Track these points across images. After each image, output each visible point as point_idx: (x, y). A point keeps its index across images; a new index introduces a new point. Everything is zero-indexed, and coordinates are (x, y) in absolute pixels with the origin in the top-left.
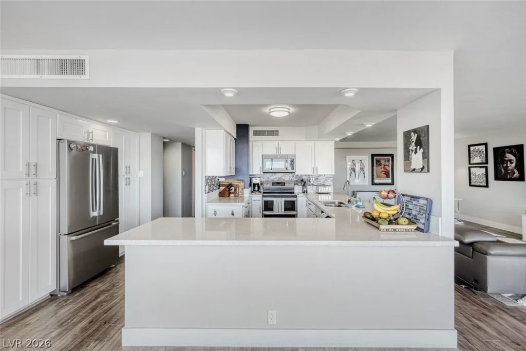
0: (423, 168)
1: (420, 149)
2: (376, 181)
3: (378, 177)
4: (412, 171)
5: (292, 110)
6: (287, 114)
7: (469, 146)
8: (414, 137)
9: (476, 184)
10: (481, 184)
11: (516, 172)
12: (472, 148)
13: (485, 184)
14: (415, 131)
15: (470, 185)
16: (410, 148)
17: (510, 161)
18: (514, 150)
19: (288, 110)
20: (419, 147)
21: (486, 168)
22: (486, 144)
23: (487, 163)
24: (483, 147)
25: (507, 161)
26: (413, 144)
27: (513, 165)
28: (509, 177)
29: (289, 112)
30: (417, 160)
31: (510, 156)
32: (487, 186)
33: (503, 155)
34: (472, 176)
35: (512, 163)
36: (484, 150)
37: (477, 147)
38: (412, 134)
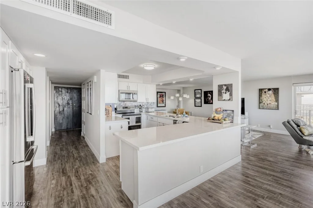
0: (230, 99)
1: (228, 92)
2: (159, 105)
3: (159, 103)
4: (223, 100)
5: (156, 66)
6: (153, 68)
7: (195, 90)
8: (225, 88)
9: (197, 105)
10: (199, 106)
11: (211, 100)
12: (196, 91)
13: (200, 105)
14: (225, 85)
15: (195, 106)
16: (222, 91)
17: (209, 96)
18: (211, 93)
19: (154, 66)
20: (227, 91)
21: (201, 99)
22: (201, 90)
23: (201, 97)
24: (200, 91)
25: (208, 97)
26: (224, 90)
27: (210, 98)
28: (209, 102)
29: (155, 67)
30: (226, 96)
31: (209, 95)
32: (201, 106)
33: (207, 95)
34: (196, 102)
35: (210, 97)
36: (200, 92)
37: (198, 91)
38: (224, 86)
